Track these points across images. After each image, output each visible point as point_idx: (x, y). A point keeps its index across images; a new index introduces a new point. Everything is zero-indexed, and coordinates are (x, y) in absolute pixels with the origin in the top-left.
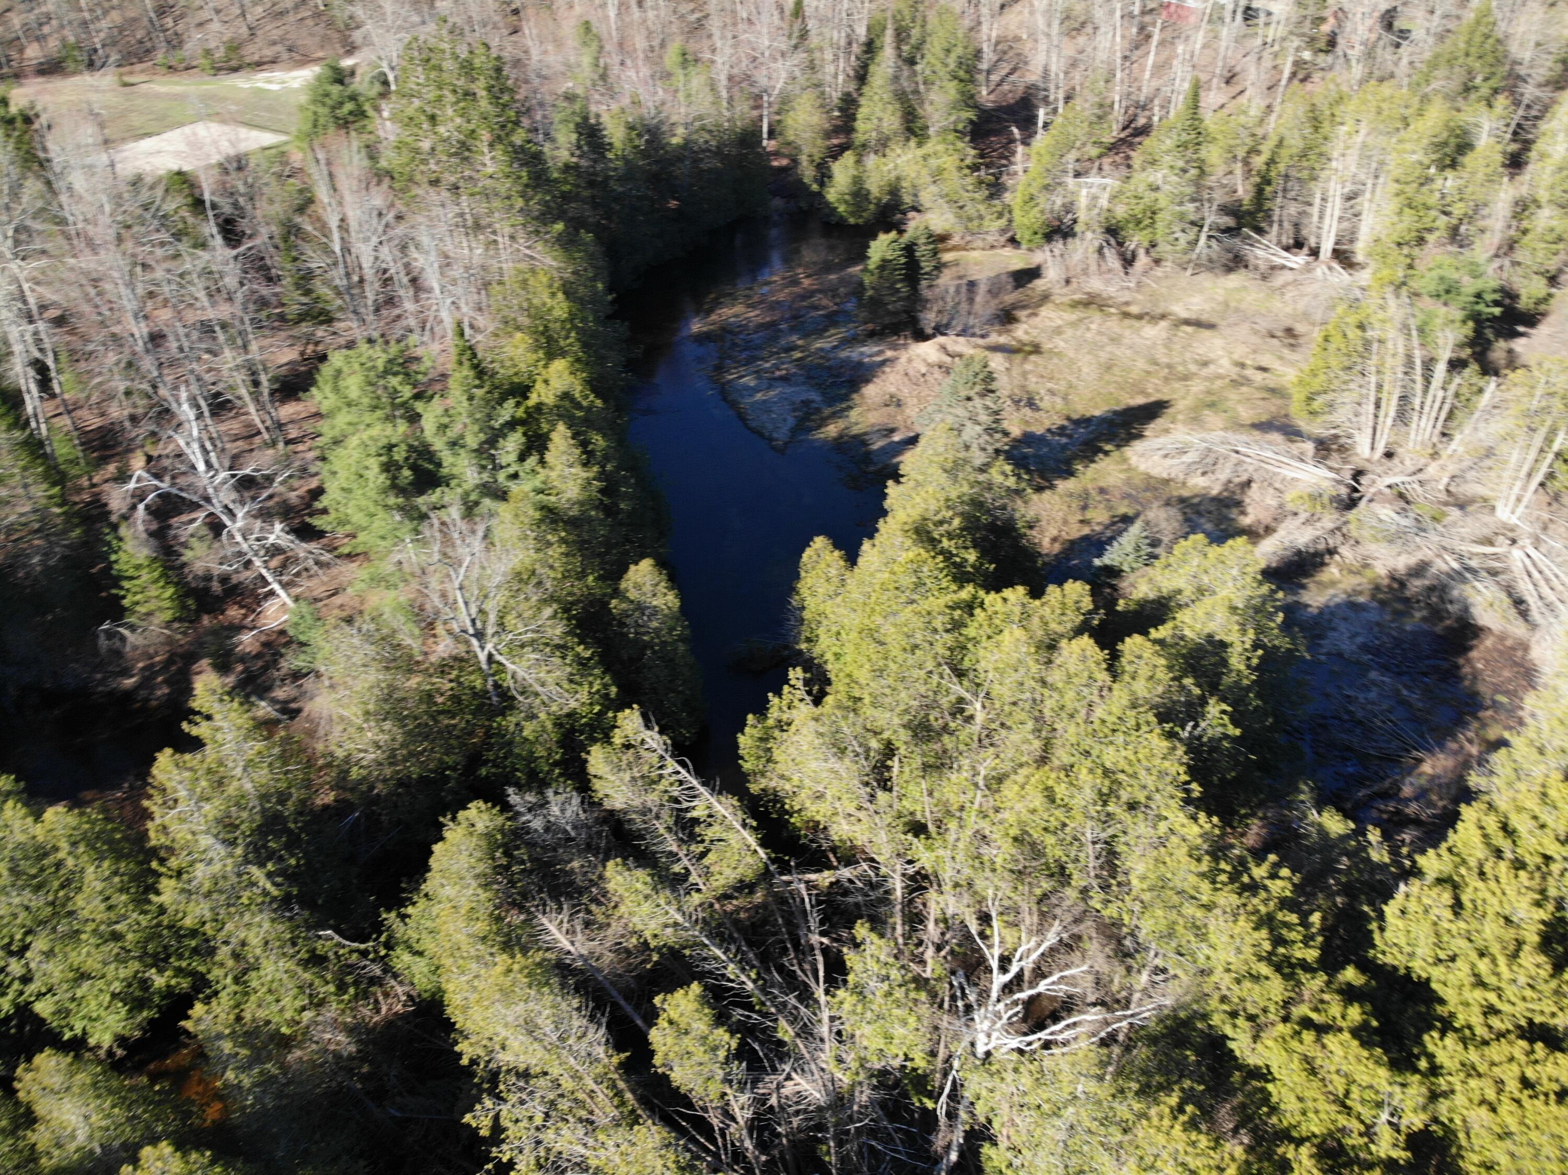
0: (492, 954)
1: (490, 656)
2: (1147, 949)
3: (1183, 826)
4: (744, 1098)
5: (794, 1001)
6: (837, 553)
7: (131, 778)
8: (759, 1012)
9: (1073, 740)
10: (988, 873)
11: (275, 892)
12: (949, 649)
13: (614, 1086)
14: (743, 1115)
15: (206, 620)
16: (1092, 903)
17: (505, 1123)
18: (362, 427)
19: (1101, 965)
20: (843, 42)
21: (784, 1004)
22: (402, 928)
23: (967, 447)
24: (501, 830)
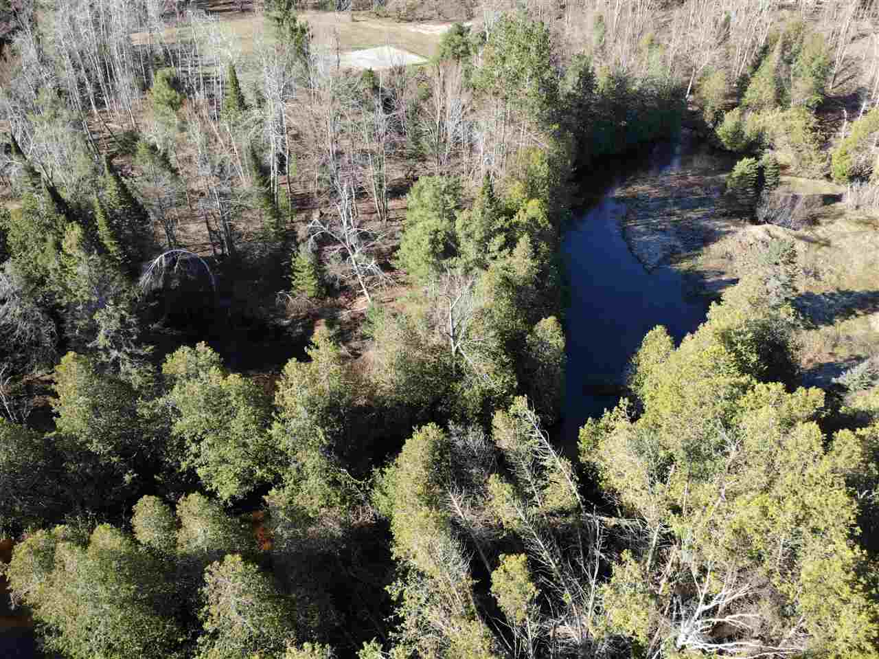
0: (421, 505)
1: (457, 349)
2: (799, 616)
3: (843, 550)
4: (534, 625)
5: (576, 583)
6: (668, 337)
7: (273, 369)
8: (555, 582)
9: (789, 483)
10: (712, 545)
11: (325, 442)
12: (725, 410)
13: (466, 596)
14: (532, 635)
15: (329, 300)
16: (772, 580)
17: (405, 596)
18: (426, 219)
19: (768, 616)
20: (749, 45)
21: (571, 583)
22: (380, 478)
23: (768, 293)
24: (441, 442)
